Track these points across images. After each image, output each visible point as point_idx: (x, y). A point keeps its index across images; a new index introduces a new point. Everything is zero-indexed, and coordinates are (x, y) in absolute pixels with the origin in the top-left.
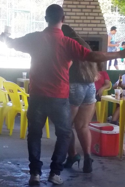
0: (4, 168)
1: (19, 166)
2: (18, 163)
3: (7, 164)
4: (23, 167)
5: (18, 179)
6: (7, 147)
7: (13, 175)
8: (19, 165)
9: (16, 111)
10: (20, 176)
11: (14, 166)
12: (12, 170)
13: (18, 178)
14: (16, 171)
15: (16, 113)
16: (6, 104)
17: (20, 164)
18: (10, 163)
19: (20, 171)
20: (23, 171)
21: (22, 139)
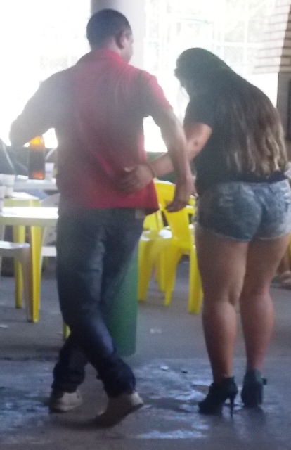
0: (152, 381)
1: (187, 376)
2: (184, 369)
3: (160, 372)
4: (196, 378)
5: (185, 406)
6: (159, 331)
7: (172, 396)
8: (185, 372)
9: (180, 250)
10: (189, 398)
11: (174, 376)
12: (171, 385)
13: (184, 402)
14: (179, 388)
15: (180, 255)
16: (156, 234)
17: (189, 372)
18: (166, 368)
19: (188, 387)
20: (195, 387)
21: (193, 313)
